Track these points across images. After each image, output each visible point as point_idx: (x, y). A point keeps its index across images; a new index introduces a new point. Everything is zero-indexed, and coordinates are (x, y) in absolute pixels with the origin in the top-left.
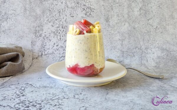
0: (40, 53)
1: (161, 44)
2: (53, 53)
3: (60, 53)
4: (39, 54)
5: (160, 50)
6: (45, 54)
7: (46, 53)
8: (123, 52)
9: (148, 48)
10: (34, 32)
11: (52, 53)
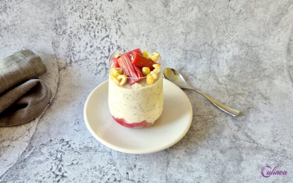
0: (68, 59)
1: (241, 36)
2: (86, 58)
3: (96, 58)
4: (66, 60)
5: (238, 45)
6: (76, 60)
7: (77, 58)
8: (186, 51)
9: (222, 44)
10: (53, 27)
11: (84, 58)
